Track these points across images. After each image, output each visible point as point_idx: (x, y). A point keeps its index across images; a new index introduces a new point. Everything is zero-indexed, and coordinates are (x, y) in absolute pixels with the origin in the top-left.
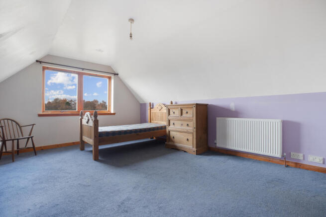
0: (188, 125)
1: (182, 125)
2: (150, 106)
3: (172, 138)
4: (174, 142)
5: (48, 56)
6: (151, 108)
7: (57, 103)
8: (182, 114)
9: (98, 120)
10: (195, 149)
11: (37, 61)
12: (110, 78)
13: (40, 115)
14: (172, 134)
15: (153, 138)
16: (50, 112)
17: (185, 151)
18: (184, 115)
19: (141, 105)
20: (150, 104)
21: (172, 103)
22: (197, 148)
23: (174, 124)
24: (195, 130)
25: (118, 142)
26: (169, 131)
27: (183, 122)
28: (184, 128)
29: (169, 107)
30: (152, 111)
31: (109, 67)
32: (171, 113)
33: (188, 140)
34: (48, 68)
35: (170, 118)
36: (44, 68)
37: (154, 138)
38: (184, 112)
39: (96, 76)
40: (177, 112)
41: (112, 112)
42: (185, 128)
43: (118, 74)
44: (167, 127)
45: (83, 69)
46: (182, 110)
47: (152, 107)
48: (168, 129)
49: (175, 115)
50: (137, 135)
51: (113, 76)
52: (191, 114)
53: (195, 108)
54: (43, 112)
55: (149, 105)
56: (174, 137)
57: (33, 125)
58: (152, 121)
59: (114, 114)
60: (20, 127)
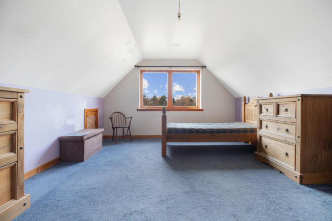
0: (287, 130)
1: (278, 129)
2: (245, 101)
3: (264, 148)
4: (266, 153)
5: (144, 60)
6: (245, 103)
7: (183, 100)
8: (278, 113)
9: (166, 116)
10: (298, 174)
11: (136, 66)
12: (198, 72)
13: (138, 110)
14: (265, 141)
15: (248, 143)
16: (146, 107)
17: (281, 172)
18: (282, 113)
19: (236, 99)
20: (245, 98)
21: (271, 95)
22: (301, 172)
23: (267, 127)
24: (299, 140)
25: (188, 141)
26: (261, 137)
27: (281, 125)
28: (281, 134)
29: (260, 102)
30: (246, 108)
31: (197, 60)
32: (264, 110)
33: (287, 154)
34: (144, 71)
35: (262, 117)
36: (142, 71)
37: (250, 143)
38: (282, 109)
39: (184, 71)
40: (272, 109)
41: (201, 108)
42: (283, 135)
43: (205, 67)
44: (258, 130)
45: (170, 67)
46: (278, 106)
47: (247, 102)
48: (260, 133)
49: (268, 114)
50: (213, 135)
51: (200, 69)
52: (293, 113)
53: (299, 103)
54: (142, 107)
55: (243, 100)
56: (266, 146)
57: (132, 117)
58: (246, 120)
59: (202, 110)
60: (125, 119)
